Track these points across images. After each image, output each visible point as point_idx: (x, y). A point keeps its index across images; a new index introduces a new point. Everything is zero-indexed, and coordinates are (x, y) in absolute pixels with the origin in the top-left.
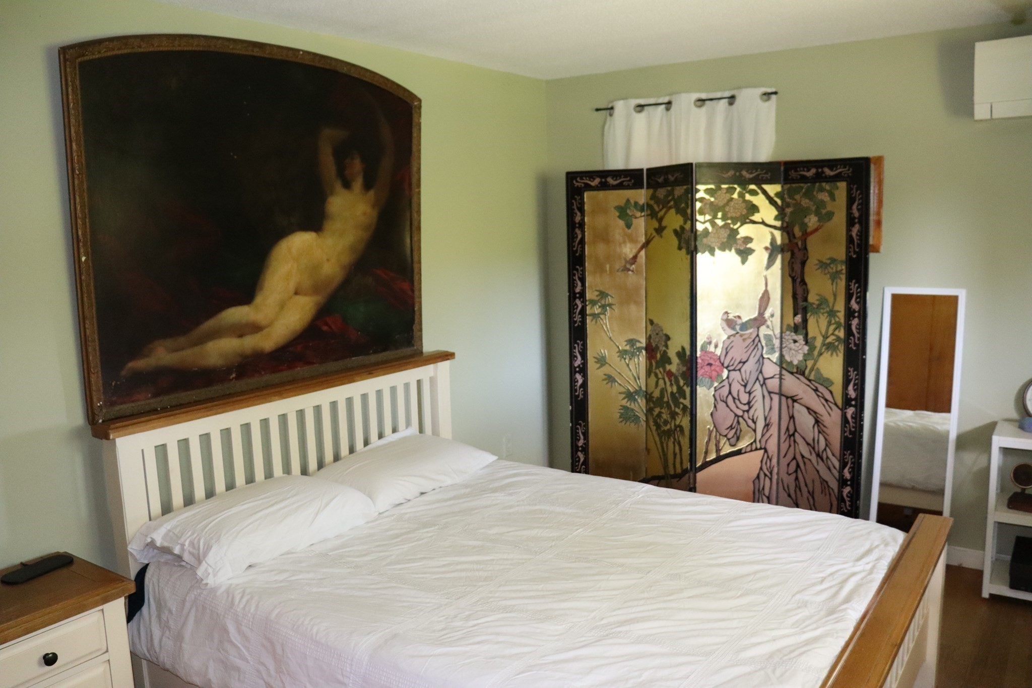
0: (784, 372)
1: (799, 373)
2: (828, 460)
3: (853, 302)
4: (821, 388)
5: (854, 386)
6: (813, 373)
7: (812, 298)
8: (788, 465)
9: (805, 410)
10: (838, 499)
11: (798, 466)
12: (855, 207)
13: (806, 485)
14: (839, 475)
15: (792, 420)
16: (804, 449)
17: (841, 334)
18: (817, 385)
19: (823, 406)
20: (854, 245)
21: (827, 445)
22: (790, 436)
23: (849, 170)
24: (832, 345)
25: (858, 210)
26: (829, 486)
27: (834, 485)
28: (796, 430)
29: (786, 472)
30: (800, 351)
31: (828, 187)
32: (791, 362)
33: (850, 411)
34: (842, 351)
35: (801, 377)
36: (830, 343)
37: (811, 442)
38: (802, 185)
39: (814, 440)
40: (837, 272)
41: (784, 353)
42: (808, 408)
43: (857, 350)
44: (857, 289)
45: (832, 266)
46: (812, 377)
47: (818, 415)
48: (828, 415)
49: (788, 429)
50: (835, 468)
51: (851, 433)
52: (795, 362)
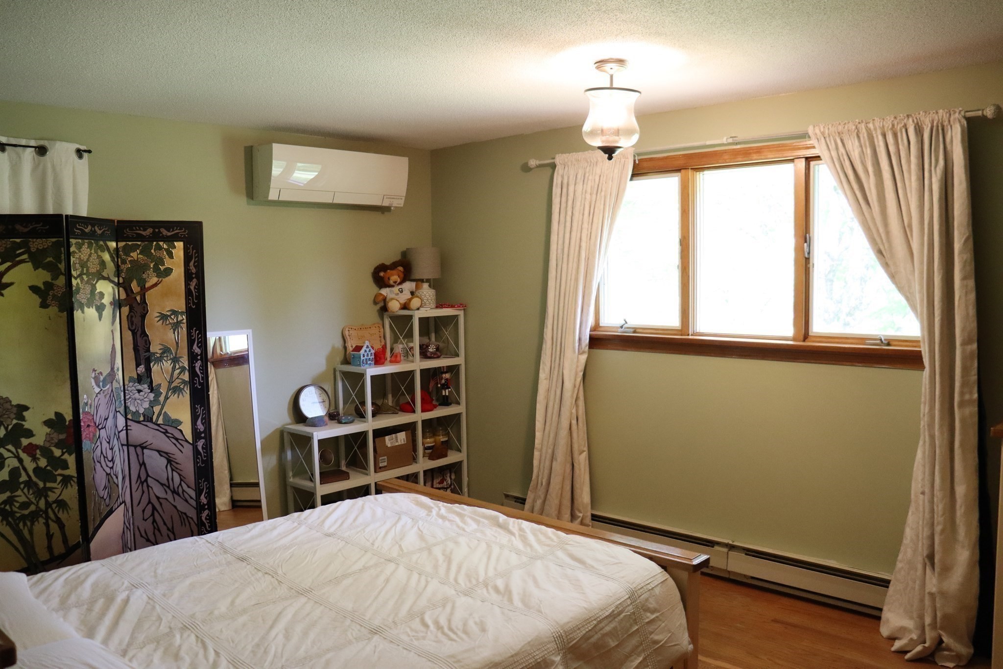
0: (129, 423)
1: (146, 420)
2: (185, 493)
3: (195, 346)
4: (170, 429)
5: (202, 421)
6: (161, 417)
7: (155, 348)
8: (143, 511)
9: (157, 453)
10: (197, 525)
11: (154, 508)
12: (192, 264)
13: (165, 524)
14: (197, 503)
15: (143, 466)
16: (158, 490)
17: (186, 377)
18: (166, 427)
19: (174, 445)
20: (192, 297)
21: (181, 480)
22: (142, 483)
23: (185, 232)
24: (178, 388)
25: (195, 266)
26: (187, 517)
27: (192, 513)
28: (148, 475)
29: (142, 519)
30: (146, 400)
31: (165, 246)
32: (137, 411)
33: (200, 444)
34: (188, 392)
35: (149, 424)
36: (176, 387)
37: (165, 482)
38: (139, 243)
39: (168, 479)
40: (178, 322)
41: (128, 404)
42: (159, 451)
43: (202, 388)
44: (198, 336)
45: (172, 317)
46: (160, 421)
47: (170, 455)
48: (180, 452)
49: (139, 476)
50: (191, 498)
51: (203, 462)
52: (141, 411)
